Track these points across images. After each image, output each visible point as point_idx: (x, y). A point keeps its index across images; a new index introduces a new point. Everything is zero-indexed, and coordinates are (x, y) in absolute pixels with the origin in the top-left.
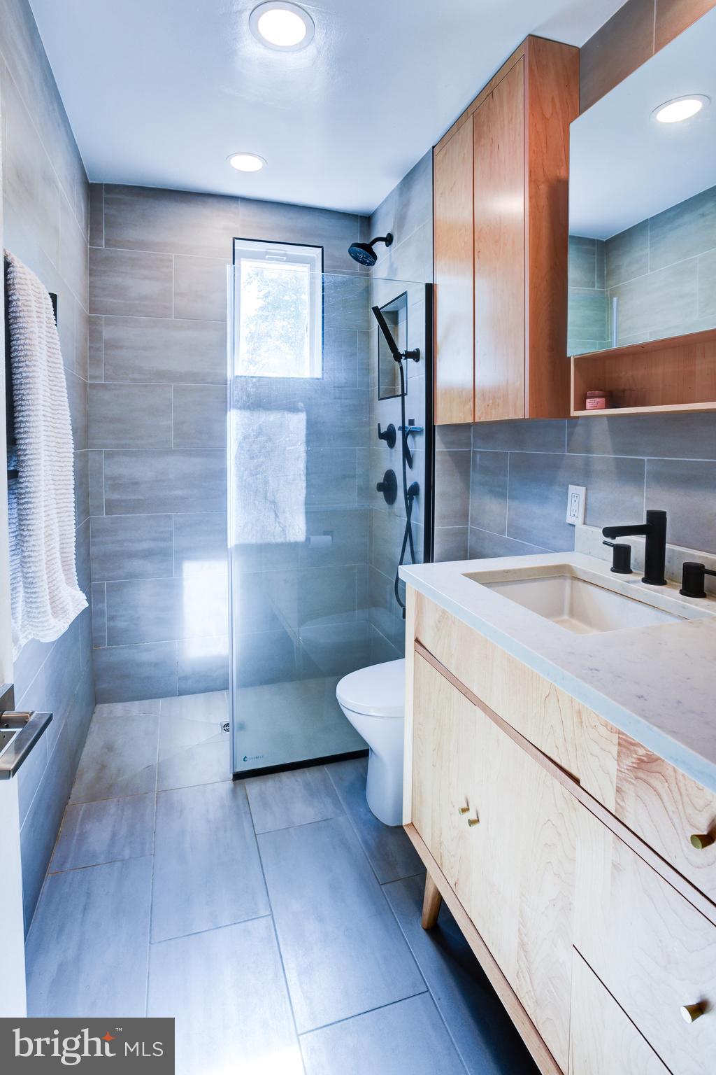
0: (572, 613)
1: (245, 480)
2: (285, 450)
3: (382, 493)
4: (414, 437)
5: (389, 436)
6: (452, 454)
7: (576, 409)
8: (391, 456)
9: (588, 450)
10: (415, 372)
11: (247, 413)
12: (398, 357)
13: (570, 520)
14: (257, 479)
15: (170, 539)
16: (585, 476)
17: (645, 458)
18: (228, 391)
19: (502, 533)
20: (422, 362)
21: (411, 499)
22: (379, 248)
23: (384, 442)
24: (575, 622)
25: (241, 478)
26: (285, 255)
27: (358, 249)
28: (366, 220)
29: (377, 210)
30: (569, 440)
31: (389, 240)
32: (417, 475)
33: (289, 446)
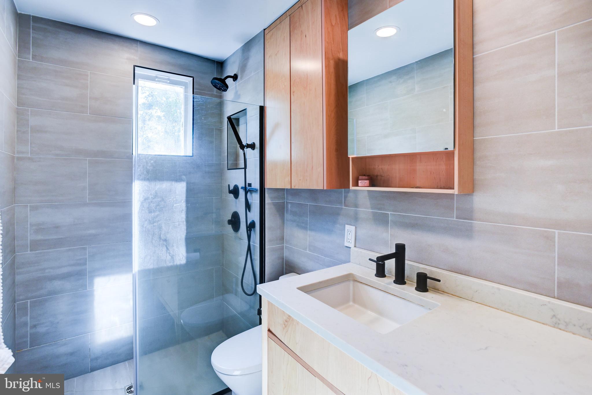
0: (354, 301)
1: (146, 228)
2: (173, 206)
3: (230, 226)
4: (251, 193)
5: (235, 192)
6: (275, 204)
7: (353, 186)
8: (236, 203)
9: (356, 206)
10: (253, 156)
11: (146, 183)
12: (242, 147)
13: (346, 244)
14: (154, 226)
15: (85, 264)
16: (355, 220)
17: (389, 213)
18: (134, 169)
19: (305, 249)
20: (257, 151)
21: (250, 231)
22: (229, 81)
23: (232, 195)
24: (356, 306)
25: (142, 226)
26: (169, 79)
27: (217, 81)
28: (220, 64)
29: (226, 59)
30: (345, 200)
31: (235, 78)
32: (254, 215)
33: (176, 203)
